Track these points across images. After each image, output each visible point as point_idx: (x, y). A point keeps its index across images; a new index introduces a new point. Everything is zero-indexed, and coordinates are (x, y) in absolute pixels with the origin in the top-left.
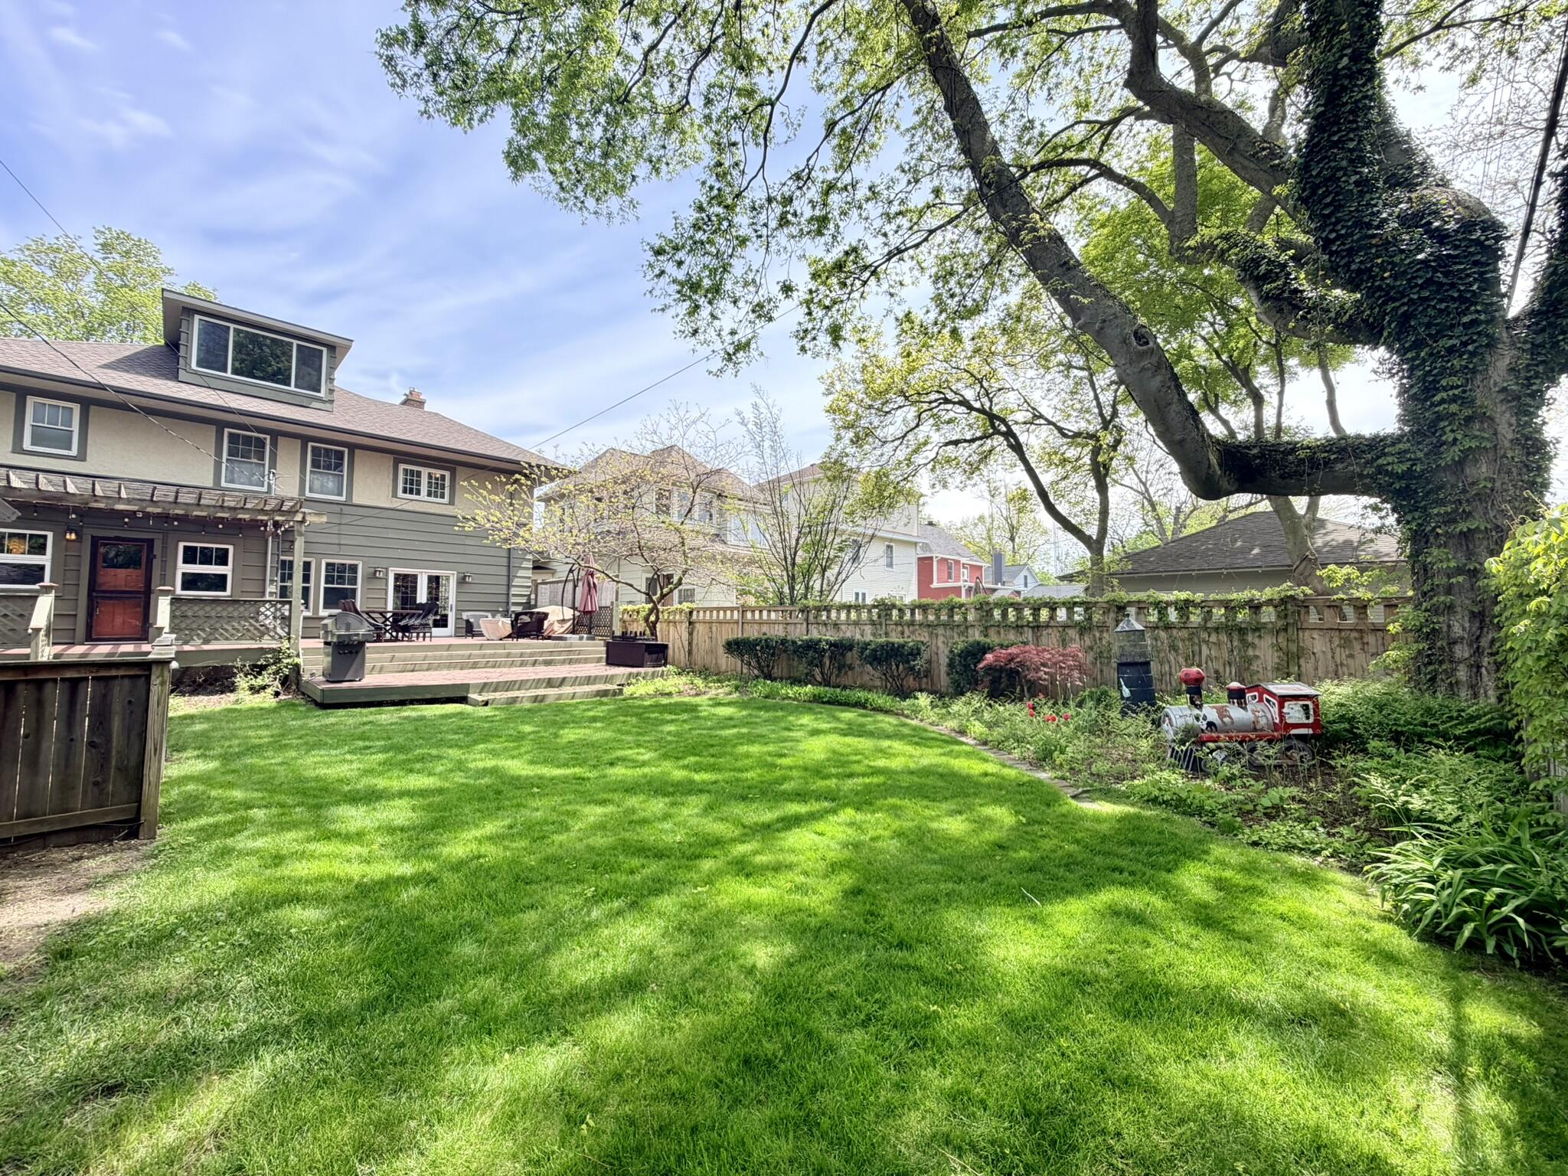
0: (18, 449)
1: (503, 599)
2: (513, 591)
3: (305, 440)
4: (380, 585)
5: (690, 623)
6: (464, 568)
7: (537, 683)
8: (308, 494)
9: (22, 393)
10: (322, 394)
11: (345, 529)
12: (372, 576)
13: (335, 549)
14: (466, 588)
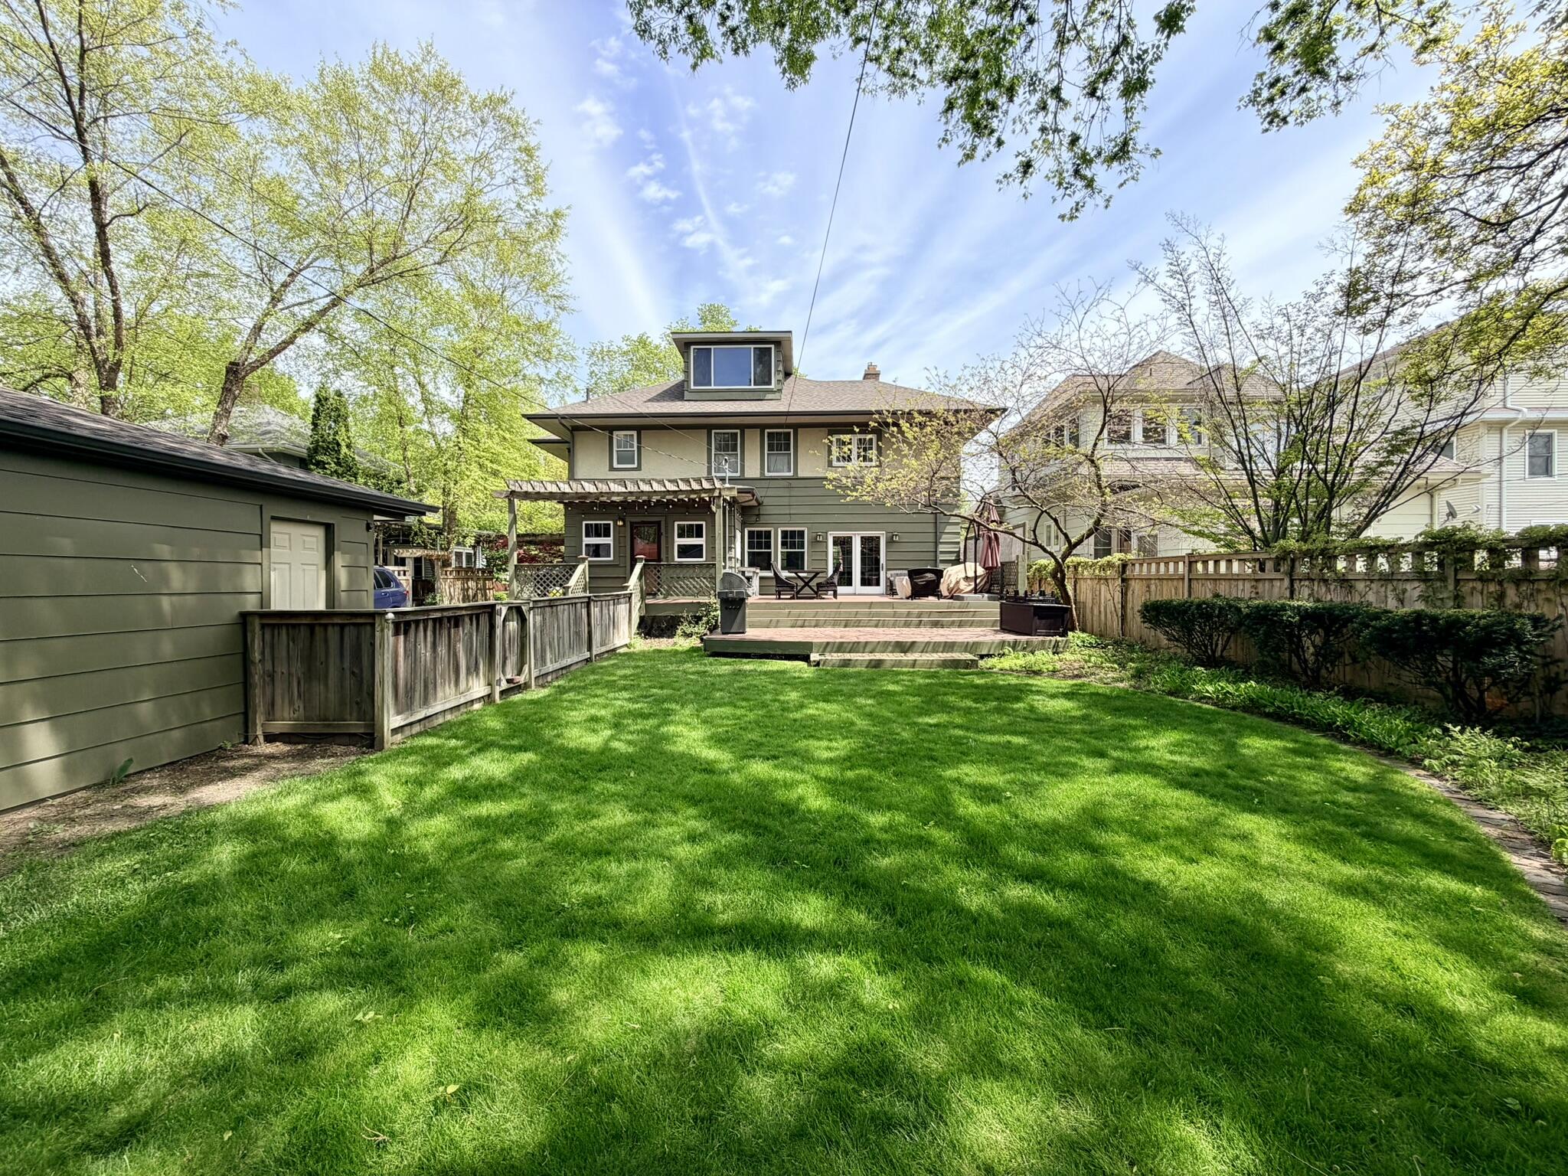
0: (612, 469)
1: (931, 556)
2: (941, 548)
3: (762, 427)
4: (820, 548)
5: (1123, 580)
6: (891, 528)
7: (885, 646)
8: (767, 474)
9: (611, 429)
10: (772, 386)
11: (794, 501)
12: (815, 541)
13: (786, 519)
14: (896, 547)
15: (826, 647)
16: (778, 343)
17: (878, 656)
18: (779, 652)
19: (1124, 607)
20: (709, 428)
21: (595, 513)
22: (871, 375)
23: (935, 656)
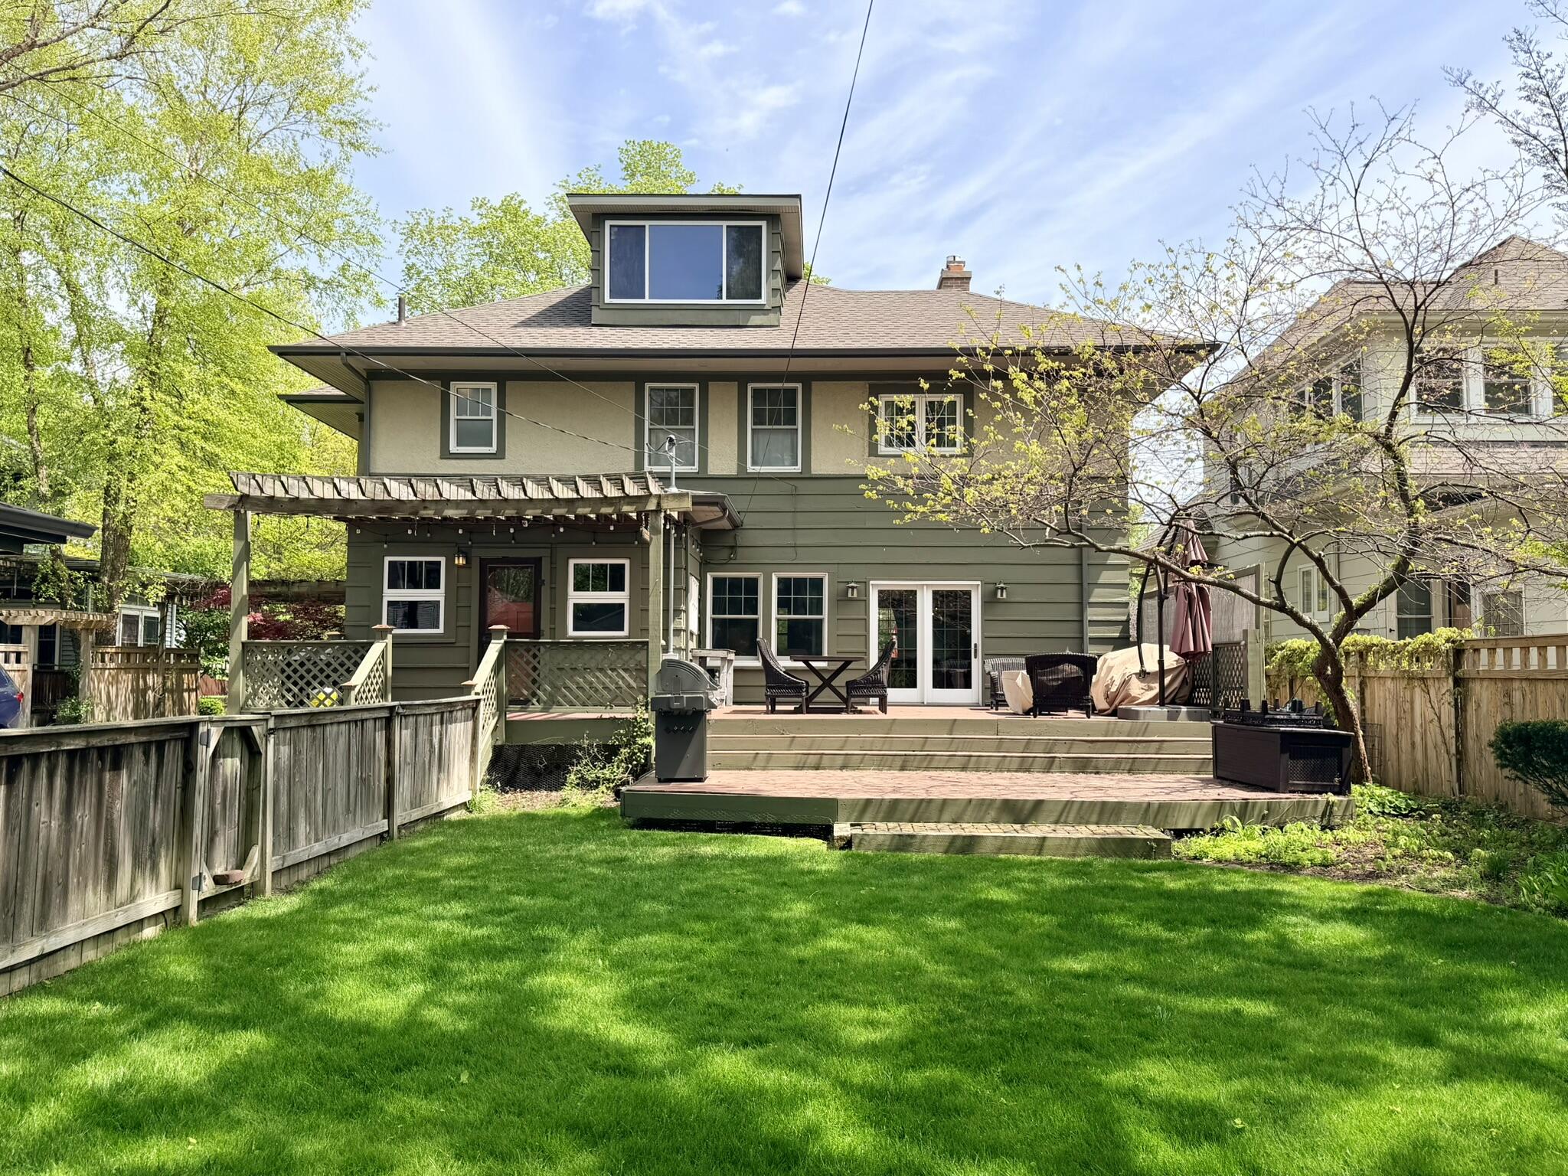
0: (446, 454)
1: (1070, 630)
2: (1091, 614)
3: (742, 379)
4: (853, 612)
5: (1458, 682)
6: (996, 574)
7: (980, 809)
8: (751, 468)
9: (446, 378)
10: (762, 301)
11: (802, 520)
12: (842, 599)
13: (787, 555)
14: (1001, 612)
15: (864, 809)
16: (773, 218)
17: (969, 829)
18: (771, 819)
19: (1460, 735)
20: (638, 379)
21: (410, 541)
22: (954, 279)
23: (1083, 832)
